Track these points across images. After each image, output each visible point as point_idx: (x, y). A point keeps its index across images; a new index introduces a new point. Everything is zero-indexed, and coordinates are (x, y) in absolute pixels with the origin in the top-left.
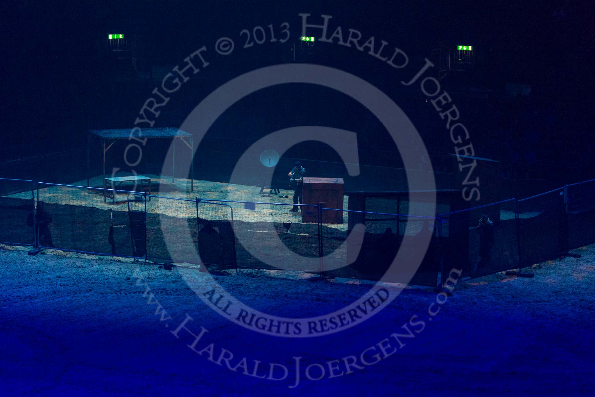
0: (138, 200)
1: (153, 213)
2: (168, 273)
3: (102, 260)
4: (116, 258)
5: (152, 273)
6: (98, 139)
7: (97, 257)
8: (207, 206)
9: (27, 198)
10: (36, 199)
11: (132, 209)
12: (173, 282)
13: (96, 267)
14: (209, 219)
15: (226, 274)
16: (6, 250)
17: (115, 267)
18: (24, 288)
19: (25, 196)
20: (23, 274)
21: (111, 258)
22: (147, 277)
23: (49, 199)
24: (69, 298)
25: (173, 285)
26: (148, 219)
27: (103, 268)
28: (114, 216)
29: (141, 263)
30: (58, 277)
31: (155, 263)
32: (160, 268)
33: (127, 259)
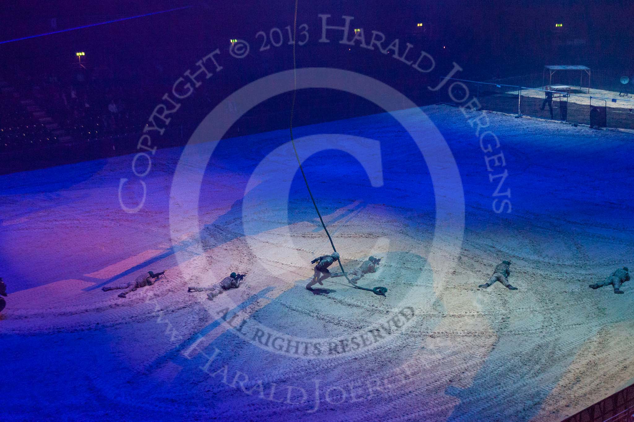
0: (564, 96)
1: (571, 102)
2: (576, 128)
3: (547, 121)
4: (553, 121)
5: (569, 128)
6: (548, 70)
7: (545, 120)
8: (595, 99)
9: (516, 94)
10: (520, 95)
11: (562, 100)
12: (577, 132)
13: (544, 124)
14: (595, 106)
15: (601, 129)
16: (506, 115)
17: (552, 125)
18: (512, 132)
19: (516, 93)
20: (512, 126)
21: (551, 121)
22: (566, 129)
23: (525, 94)
24: (531, 137)
25: (578, 133)
26: (568, 105)
27: (547, 125)
28: (553, 103)
29: (564, 123)
30: (528, 128)
31: (570, 124)
32: (572, 126)
33: (558, 121)
